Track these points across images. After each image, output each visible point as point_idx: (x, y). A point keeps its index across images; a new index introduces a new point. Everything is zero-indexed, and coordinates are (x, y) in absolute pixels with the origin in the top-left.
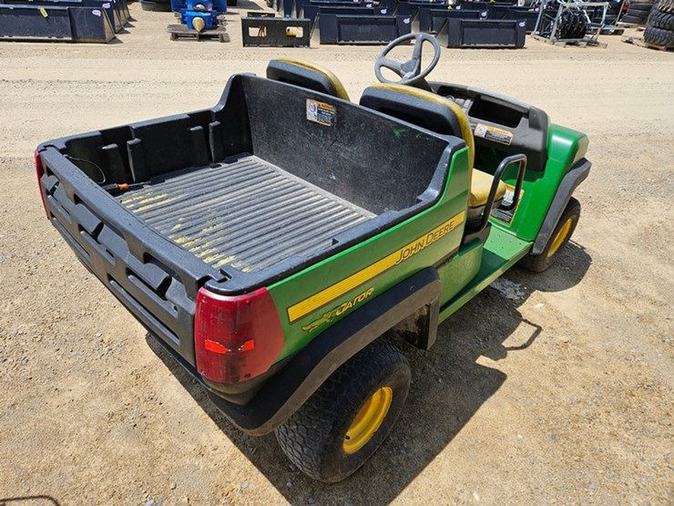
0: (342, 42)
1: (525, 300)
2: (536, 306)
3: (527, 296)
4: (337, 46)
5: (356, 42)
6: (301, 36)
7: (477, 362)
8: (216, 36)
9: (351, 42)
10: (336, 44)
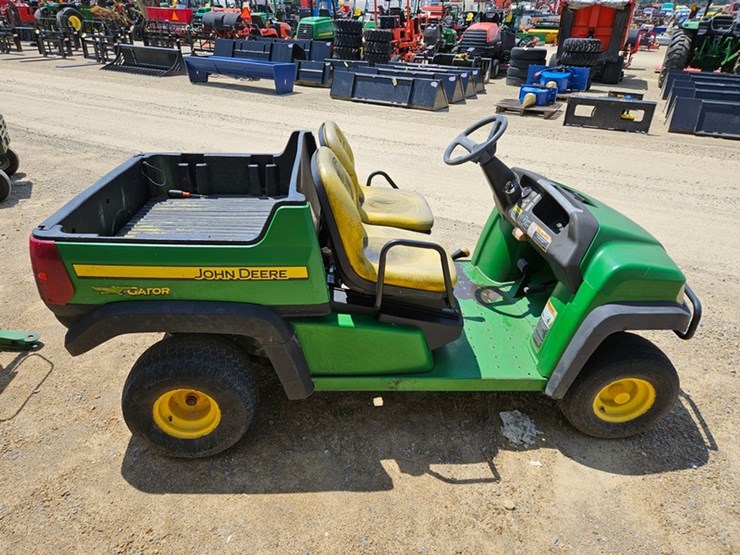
0: (702, 132)
1: (526, 450)
2: (532, 463)
3: (535, 447)
4: (694, 136)
5: (724, 134)
6: (640, 120)
7: (384, 463)
8: (542, 113)
9: (716, 134)
10: (692, 134)
